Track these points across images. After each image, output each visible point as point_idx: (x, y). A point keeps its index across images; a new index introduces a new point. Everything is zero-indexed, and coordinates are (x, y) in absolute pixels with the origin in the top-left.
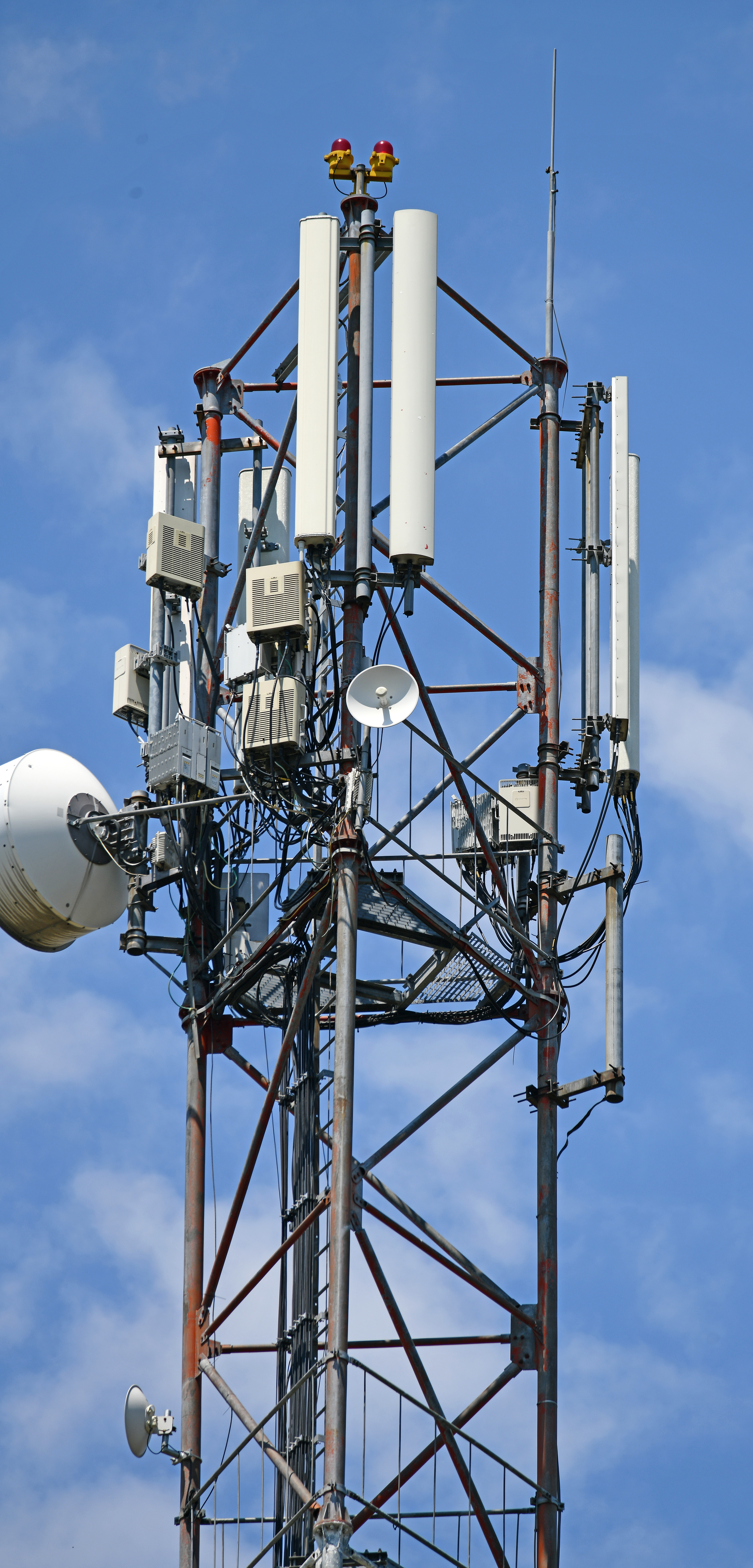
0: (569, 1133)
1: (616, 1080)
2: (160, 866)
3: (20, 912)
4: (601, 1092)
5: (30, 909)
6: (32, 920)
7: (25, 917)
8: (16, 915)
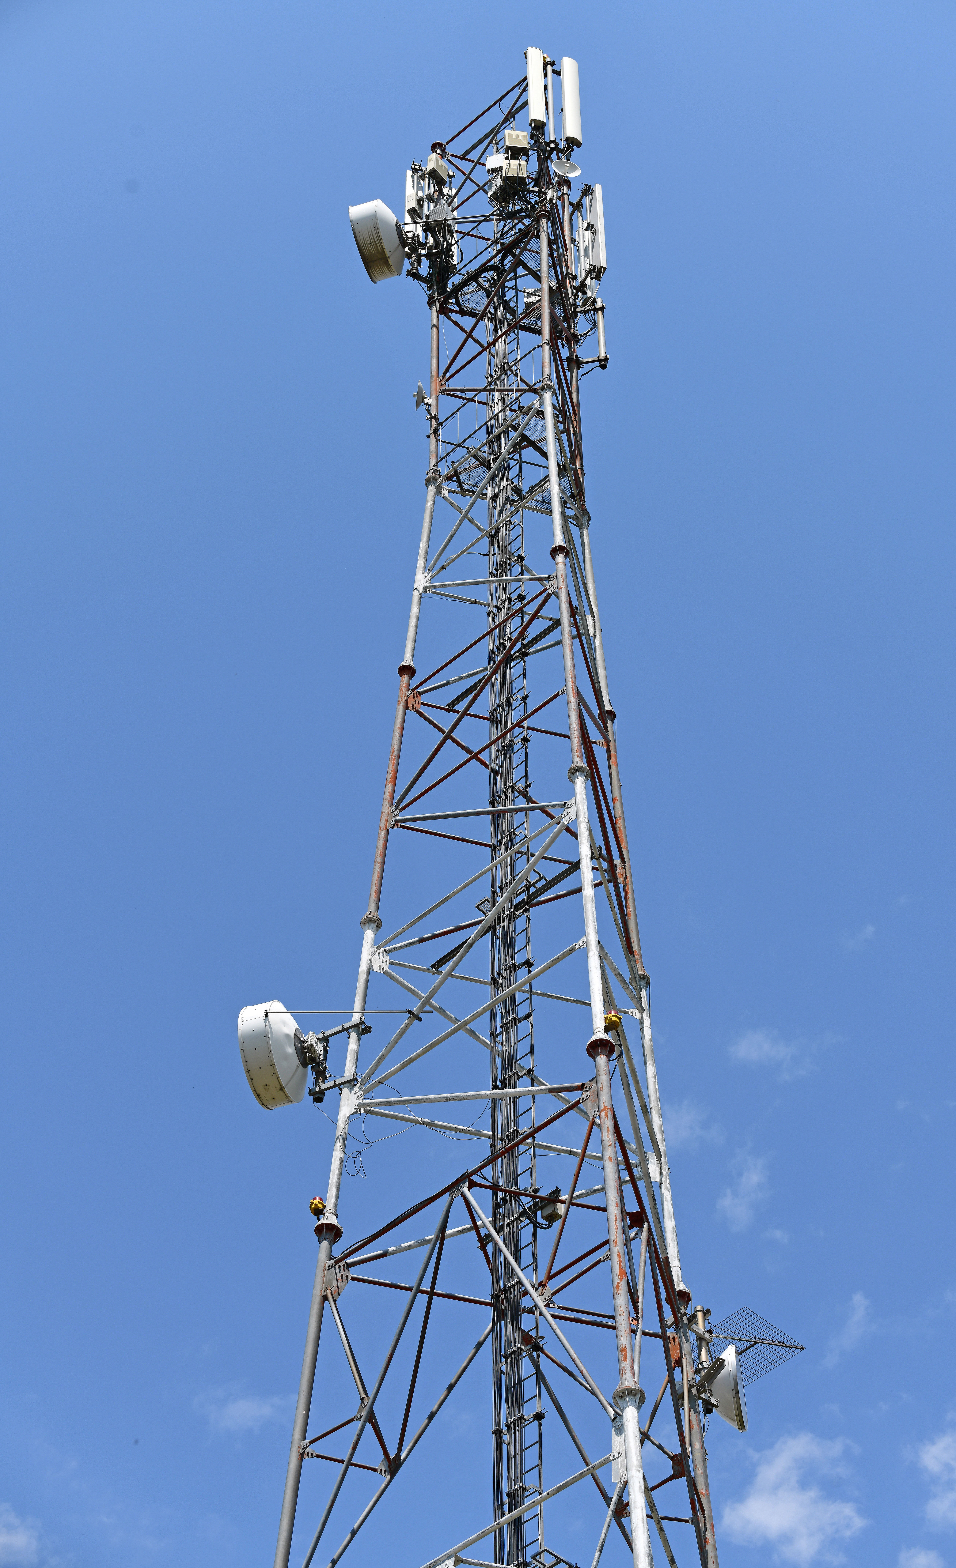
0: (582, 375)
1: (606, 359)
2: (429, 248)
4: (598, 364)
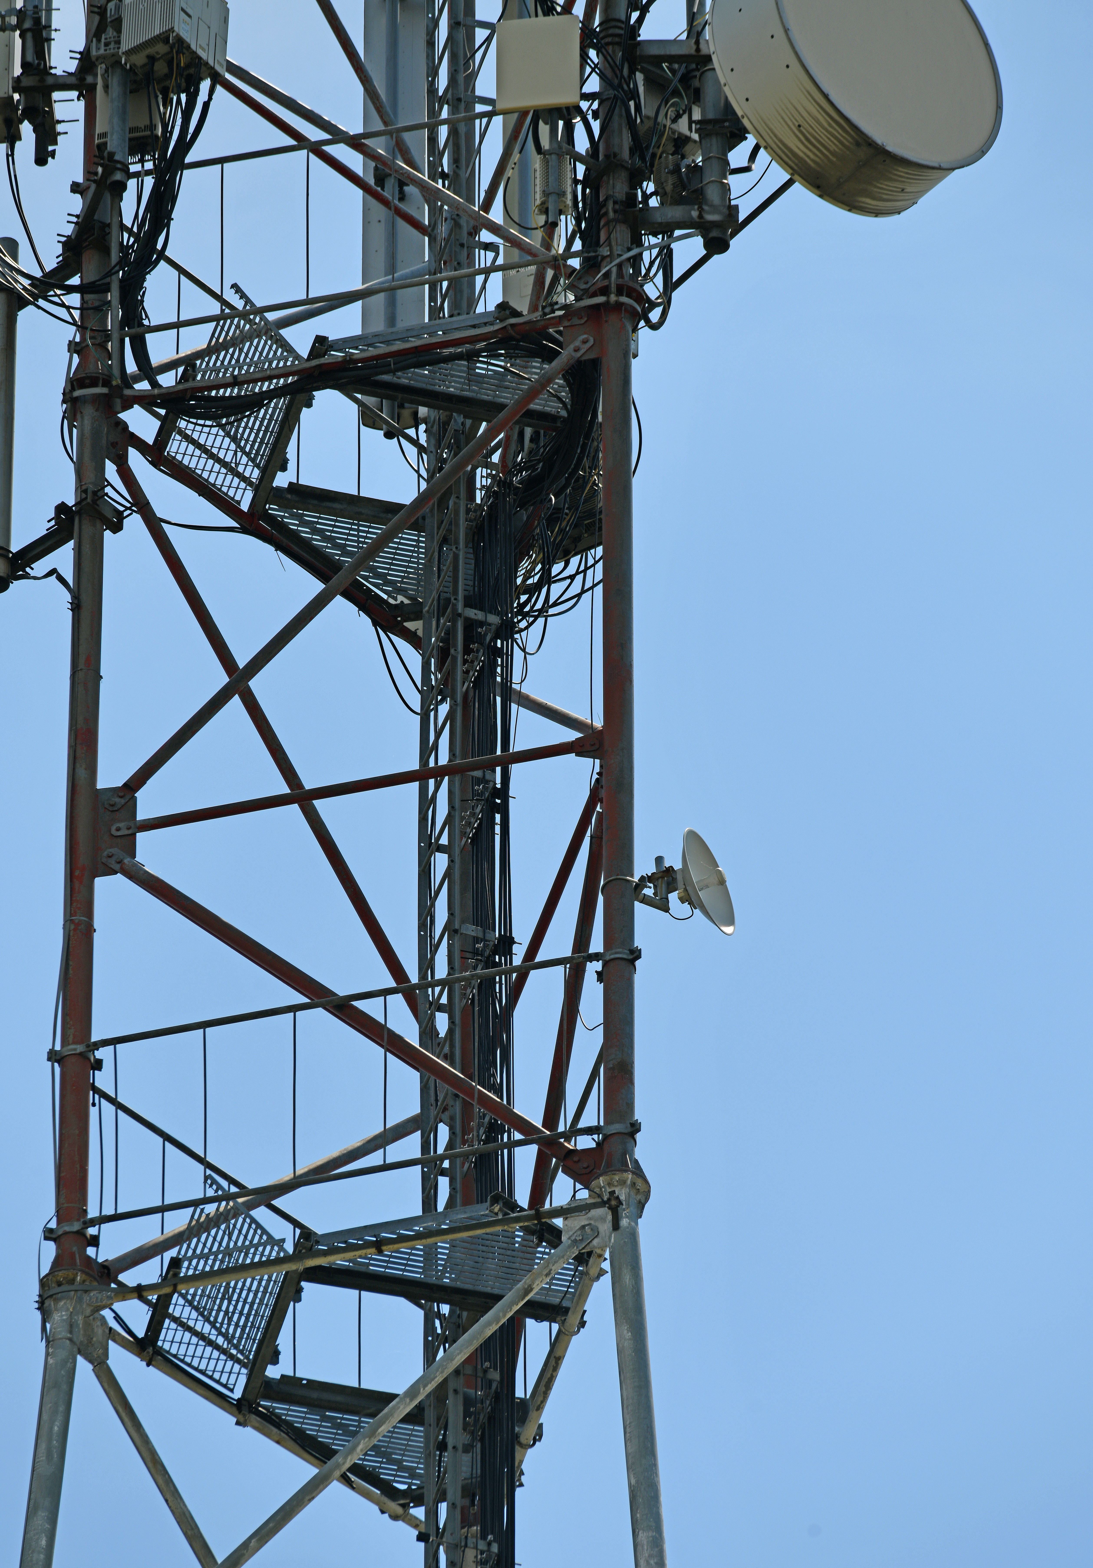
3: (895, 185)
5: (880, 195)
6: (875, 183)
7: (886, 183)
8: (900, 179)
